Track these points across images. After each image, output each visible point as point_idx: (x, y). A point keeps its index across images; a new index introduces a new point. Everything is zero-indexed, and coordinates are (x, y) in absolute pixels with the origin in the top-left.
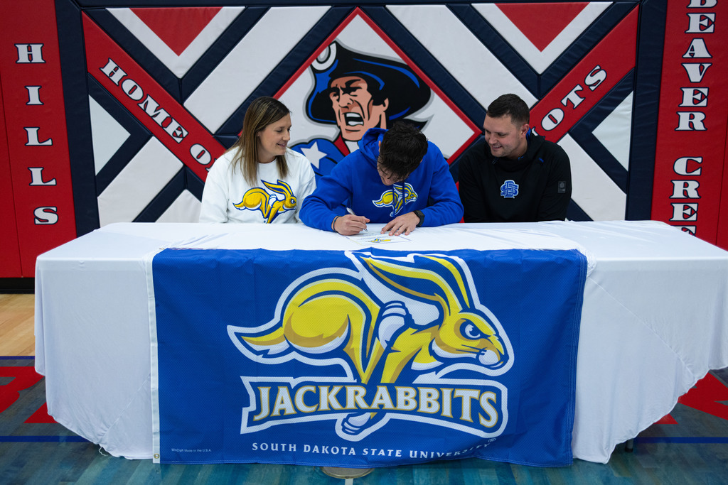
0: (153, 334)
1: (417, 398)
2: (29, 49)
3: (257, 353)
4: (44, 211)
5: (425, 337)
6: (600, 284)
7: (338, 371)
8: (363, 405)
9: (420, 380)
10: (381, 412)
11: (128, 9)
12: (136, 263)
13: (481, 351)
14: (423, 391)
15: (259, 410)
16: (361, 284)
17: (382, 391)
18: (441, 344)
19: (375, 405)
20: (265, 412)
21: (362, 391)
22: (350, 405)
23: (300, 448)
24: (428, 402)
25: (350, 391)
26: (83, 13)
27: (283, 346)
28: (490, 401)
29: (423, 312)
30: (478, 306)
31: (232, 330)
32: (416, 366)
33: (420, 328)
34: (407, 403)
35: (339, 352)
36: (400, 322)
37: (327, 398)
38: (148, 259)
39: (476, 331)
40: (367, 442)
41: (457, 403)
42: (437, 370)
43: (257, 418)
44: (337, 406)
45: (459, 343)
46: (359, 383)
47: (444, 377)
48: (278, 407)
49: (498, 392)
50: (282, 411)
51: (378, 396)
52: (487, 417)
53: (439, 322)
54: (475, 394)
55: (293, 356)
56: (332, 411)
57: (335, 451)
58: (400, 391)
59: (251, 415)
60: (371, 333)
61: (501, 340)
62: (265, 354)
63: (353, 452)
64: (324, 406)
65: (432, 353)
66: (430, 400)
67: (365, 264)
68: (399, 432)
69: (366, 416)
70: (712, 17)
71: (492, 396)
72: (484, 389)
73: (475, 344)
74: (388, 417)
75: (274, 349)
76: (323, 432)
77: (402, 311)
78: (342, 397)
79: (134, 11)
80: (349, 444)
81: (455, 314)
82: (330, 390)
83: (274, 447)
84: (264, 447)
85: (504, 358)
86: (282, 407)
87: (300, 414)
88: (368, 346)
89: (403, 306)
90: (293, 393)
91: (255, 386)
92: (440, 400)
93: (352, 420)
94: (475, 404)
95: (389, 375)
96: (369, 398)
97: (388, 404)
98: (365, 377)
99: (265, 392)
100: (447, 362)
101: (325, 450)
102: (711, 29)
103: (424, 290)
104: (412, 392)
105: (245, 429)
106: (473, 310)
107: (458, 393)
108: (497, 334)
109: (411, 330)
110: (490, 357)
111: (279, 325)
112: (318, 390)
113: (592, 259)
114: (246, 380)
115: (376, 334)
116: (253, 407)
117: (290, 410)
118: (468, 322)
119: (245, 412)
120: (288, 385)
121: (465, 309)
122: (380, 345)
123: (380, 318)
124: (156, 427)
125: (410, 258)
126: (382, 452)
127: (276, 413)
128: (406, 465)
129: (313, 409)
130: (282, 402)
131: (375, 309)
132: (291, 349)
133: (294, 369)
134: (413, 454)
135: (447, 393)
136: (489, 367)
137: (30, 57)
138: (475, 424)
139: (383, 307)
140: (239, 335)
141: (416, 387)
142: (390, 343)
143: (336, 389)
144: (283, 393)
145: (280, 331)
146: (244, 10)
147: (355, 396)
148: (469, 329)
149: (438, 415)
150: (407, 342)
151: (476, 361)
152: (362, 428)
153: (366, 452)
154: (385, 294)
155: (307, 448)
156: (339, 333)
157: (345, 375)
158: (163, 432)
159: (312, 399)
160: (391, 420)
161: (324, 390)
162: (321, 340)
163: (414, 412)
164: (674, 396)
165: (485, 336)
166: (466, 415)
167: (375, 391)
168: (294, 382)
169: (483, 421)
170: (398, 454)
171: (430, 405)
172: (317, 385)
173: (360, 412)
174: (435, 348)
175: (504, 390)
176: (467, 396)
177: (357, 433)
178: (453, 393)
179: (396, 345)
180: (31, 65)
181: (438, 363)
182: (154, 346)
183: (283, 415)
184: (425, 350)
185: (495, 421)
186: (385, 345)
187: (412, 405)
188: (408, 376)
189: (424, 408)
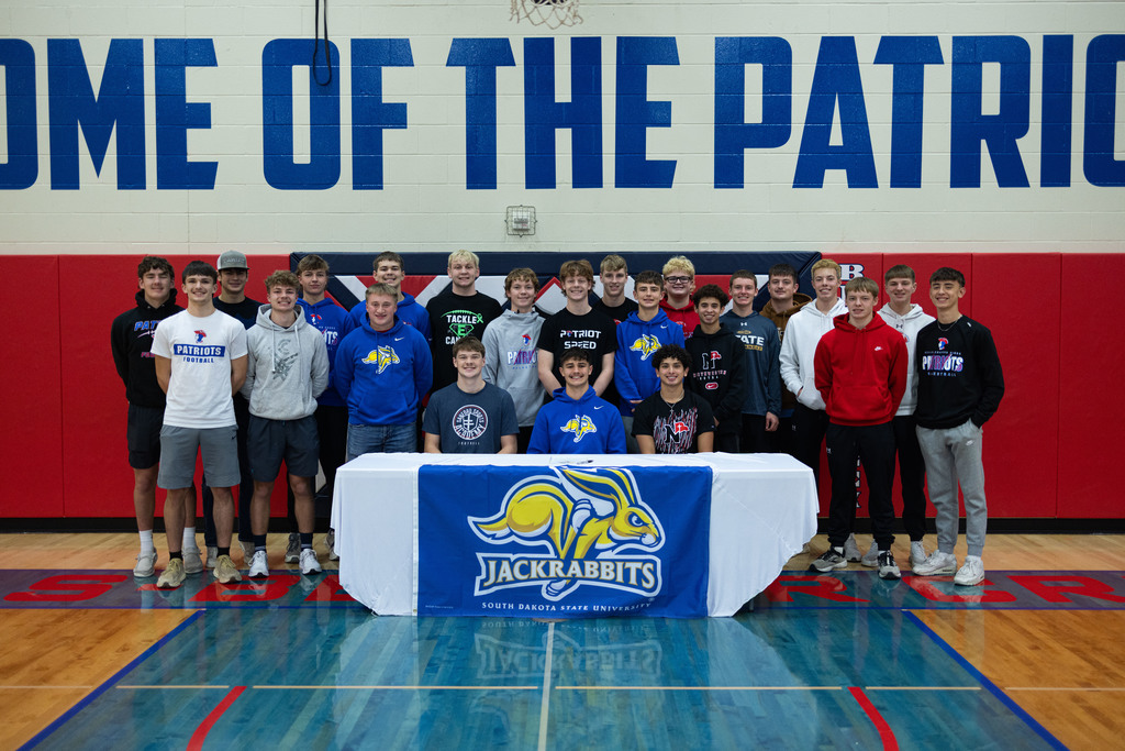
0: (416, 522)
1: (599, 569)
3: (488, 536)
5: (604, 524)
6: (723, 487)
7: (544, 550)
8: (561, 574)
9: (601, 556)
10: (574, 579)
12: (407, 472)
13: (643, 535)
14: (603, 564)
15: (487, 579)
16: (561, 487)
17: (575, 564)
18: (616, 530)
19: (569, 575)
20: (492, 580)
21: (561, 564)
22: (552, 574)
23: (516, 606)
24: (607, 572)
25: (552, 564)
27: (507, 531)
28: (649, 569)
29: (603, 507)
30: (641, 503)
31: (471, 519)
32: (598, 546)
33: (601, 518)
34: (592, 573)
35: (545, 536)
36: (588, 514)
37: (536, 569)
38: (416, 470)
39: (639, 520)
40: (565, 601)
41: (627, 572)
42: (613, 548)
43: (486, 584)
44: (543, 575)
45: (627, 529)
46: (558, 559)
47: (618, 554)
48: (501, 575)
49: (654, 563)
50: (504, 579)
51: (571, 568)
52: (647, 581)
53: (614, 514)
54: (639, 565)
55: (513, 538)
56: (540, 579)
57: (541, 608)
58: (588, 564)
59: (482, 582)
60: (567, 522)
61: (656, 526)
62: (493, 537)
63: (554, 608)
64: (534, 575)
65: (609, 536)
66: (608, 570)
67: (563, 473)
68: (586, 593)
69: (564, 582)
71: (650, 566)
72: (645, 562)
73: (639, 530)
74: (579, 583)
75: (500, 533)
76: (532, 594)
77: (589, 506)
78: (546, 569)
80: (551, 603)
81: (625, 509)
82: (538, 563)
83: (498, 606)
84: (491, 605)
85: (658, 539)
86: (504, 575)
87: (517, 581)
88: (565, 532)
89: (589, 503)
90: (512, 565)
91: (486, 559)
92: (615, 570)
93: (553, 585)
94: (639, 572)
95: (579, 553)
96: (565, 570)
97: (579, 574)
98: (563, 554)
99: (492, 565)
100: (620, 543)
101: (534, 607)
103: (603, 491)
104: (595, 564)
105: (477, 593)
106: (637, 505)
107: (628, 565)
108: (654, 523)
109: (595, 520)
110: (649, 539)
111: (504, 516)
112: (530, 563)
113: (716, 471)
114: (480, 556)
115: (570, 523)
116: (483, 576)
117: (510, 578)
118: (634, 514)
119: (478, 579)
120: (508, 559)
121: (631, 505)
122: (573, 530)
123: (574, 511)
124: (416, 589)
125: (594, 470)
126: (574, 608)
127: (500, 580)
128: (592, 617)
129: (526, 577)
130: (505, 572)
131: (570, 505)
132: (511, 533)
133: (514, 548)
134: (596, 608)
135: (620, 565)
136: (648, 546)
138: (639, 586)
139: (576, 503)
140: (475, 523)
141: (598, 561)
142: (580, 529)
143: (543, 563)
144: (505, 565)
145: (504, 521)
147: (556, 568)
148: (634, 519)
149: (613, 581)
150: (592, 528)
151: (640, 542)
152: (560, 591)
153: (563, 608)
154: (577, 494)
155: (521, 607)
156: (545, 522)
157: (548, 552)
158: (420, 594)
159: (525, 570)
160: (581, 585)
161: (534, 563)
162: (532, 527)
163: (597, 579)
164: (779, 565)
165: (645, 524)
166: (633, 581)
167: (570, 564)
168: (513, 557)
169: (644, 584)
170: (585, 608)
171: (608, 574)
172: (529, 559)
173: (559, 579)
174: (612, 533)
175: (659, 561)
176: (633, 567)
177: (557, 595)
178: (624, 565)
179: (585, 531)
181: (614, 544)
182: (416, 531)
183: (505, 582)
184: (605, 534)
185: (653, 586)
186: (577, 531)
187: (596, 575)
188: (592, 553)
189: (604, 577)
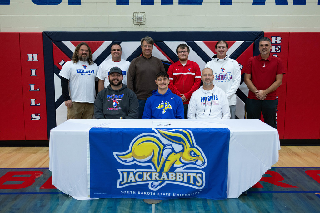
0: (89, 155)
1: (176, 176)
2: (33, 56)
3: (123, 161)
4: (35, 115)
5: (178, 156)
6: (235, 139)
7: (149, 167)
8: (158, 179)
9: (177, 170)
10: (164, 181)
11: (70, 42)
12: (84, 132)
13: (196, 161)
14: (178, 174)
15: (123, 181)
17: (164, 174)
18: (183, 158)
19: (162, 179)
20: (125, 181)
21: (158, 174)
22: (154, 179)
23: (137, 192)
24: (179, 177)
25: (154, 174)
26: (53, 43)
27: (132, 159)
28: (199, 177)
29: (178, 148)
30: (196, 145)
31: (115, 153)
32: (175, 166)
33: (177, 153)
34: (172, 178)
35: (150, 161)
36: (170, 151)
37: (146, 176)
38: (88, 131)
39: (195, 154)
40: (159, 191)
41: (189, 178)
42: (182, 167)
43: (122, 183)
44: (149, 179)
45: (189, 158)
46: (156, 172)
47: (184, 169)
48: (130, 179)
49: (202, 174)
50: (131, 181)
51: (163, 176)
52: (198, 182)
53: (183, 151)
54: (195, 174)
55: (135, 162)
56: (147, 180)
57: (149, 194)
58: (170, 174)
59: (121, 182)
60: (160, 154)
61: (203, 157)
62: (126, 161)
63: (154, 194)
64: (145, 179)
65: (181, 161)
66: (180, 177)
68: (170, 187)
69: (159, 182)
70: (279, 47)
71: (200, 175)
72: (197, 173)
73: (194, 158)
74: (166, 182)
75: (129, 160)
76: (145, 187)
77: (171, 147)
78: (151, 176)
79: (72, 43)
80: (153, 191)
81: (188, 148)
82: (147, 174)
83: (128, 193)
84: (125, 192)
85: (204, 163)
86: (131, 179)
87: (137, 181)
88: (160, 159)
89: (171, 146)
90: (134, 174)
91: (122, 172)
92: (183, 177)
93: (154, 183)
94: (195, 178)
96: (160, 177)
97: (166, 178)
98: (159, 169)
99: (125, 174)
100: (186, 164)
101: (145, 193)
102: (279, 51)
103: (178, 140)
104: (174, 174)
105: (118, 187)
106: (194, 147)
107: (189, 174)
108: (202, 155)
109: (174, 153)
110: (199, 162)
111: (131, 152)
112: (143, 174)
113: (232, 131)
114: (119, 170)
115: (162, 155)
116: (121, 179)
117: (134, 180)
118: (192, 151)
119: (119, 181)
120: (133, 172)
121: (191, 147)
122: (163, 158)
123: (164, 149)
124: (89, 186)
125: (174, 130)
126: (164, 194)
127: (129, 181)
128: (172, 199)
129: (141, 180)
130: (131, 178)
131: (162, 146)
132: (134, 160)
133: (135, 166)
134: (174, 195)
135: (185, 174)
136: (199, 166)
137: (33, 59)
138: (195, 185)
139: (165, 146)
140: (117, 155)
141: (175, 172)
142: (167, 158)
143: (149, 174)
144: (131, 174)
145: (131, 154)
146: (112, 43)
147: (155, 176)
148: (193, 153)
149: (182, 182)
150: (173, 157)
151: (195, 164)
152: (157, 186)
153: (159, 194)
154: (165, 141)
155: (139, 193)
156: (150, 154)
158: (91, 188)
159: (141, 176)
160: (167, 183)
161: (145, 174)
162: (144, 157)
163: (175, 181)
164: (261, 175)
165: (198, 156)
166: (192, 182)
167: (162, 174)
168: (135, 171)
169: (197, 184)
170: (169, 194)
171: (180, 178)
172: (143, 172)
173: (156, 181)
174: (182, 159)
175: (204, 173)
176: (192, 175)
177: (156, 188)
178: (187, 174)
179: (169, 158)
180: (33, 61)
181: (183, 165)
182: (89, 159)
183: (131, 182)
184: (178, 160)
185: (201, 184)
186: (165, 158)
187: (174, 178)
188: (172, 169)
189: (178, 179)
